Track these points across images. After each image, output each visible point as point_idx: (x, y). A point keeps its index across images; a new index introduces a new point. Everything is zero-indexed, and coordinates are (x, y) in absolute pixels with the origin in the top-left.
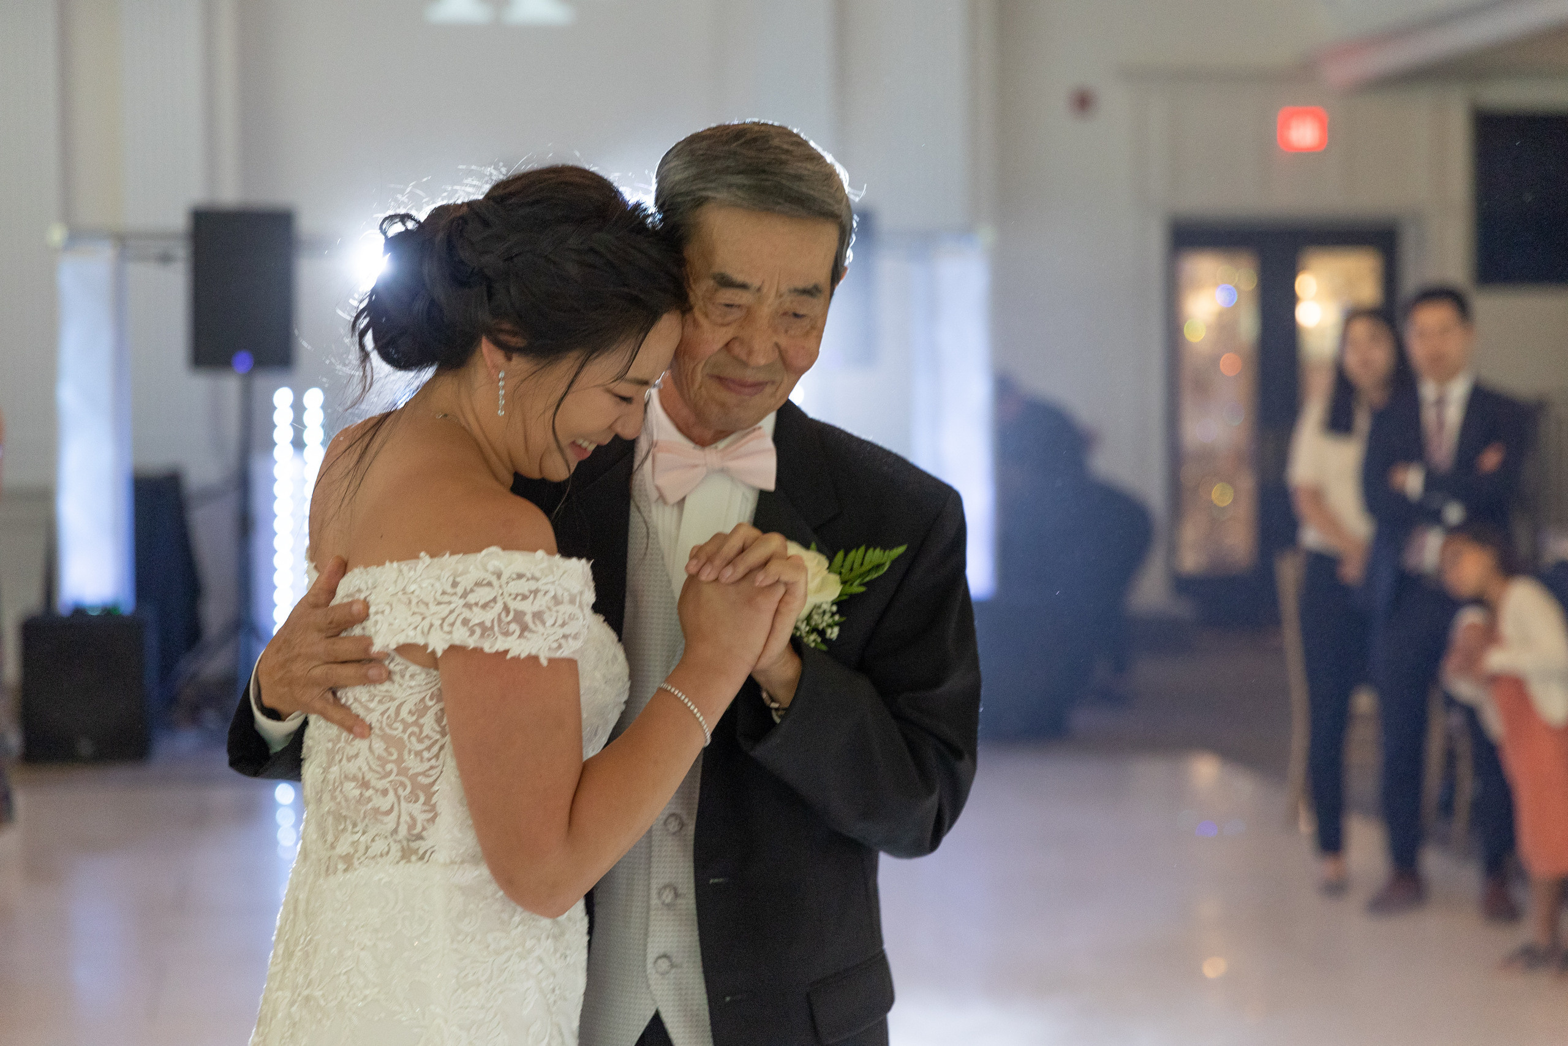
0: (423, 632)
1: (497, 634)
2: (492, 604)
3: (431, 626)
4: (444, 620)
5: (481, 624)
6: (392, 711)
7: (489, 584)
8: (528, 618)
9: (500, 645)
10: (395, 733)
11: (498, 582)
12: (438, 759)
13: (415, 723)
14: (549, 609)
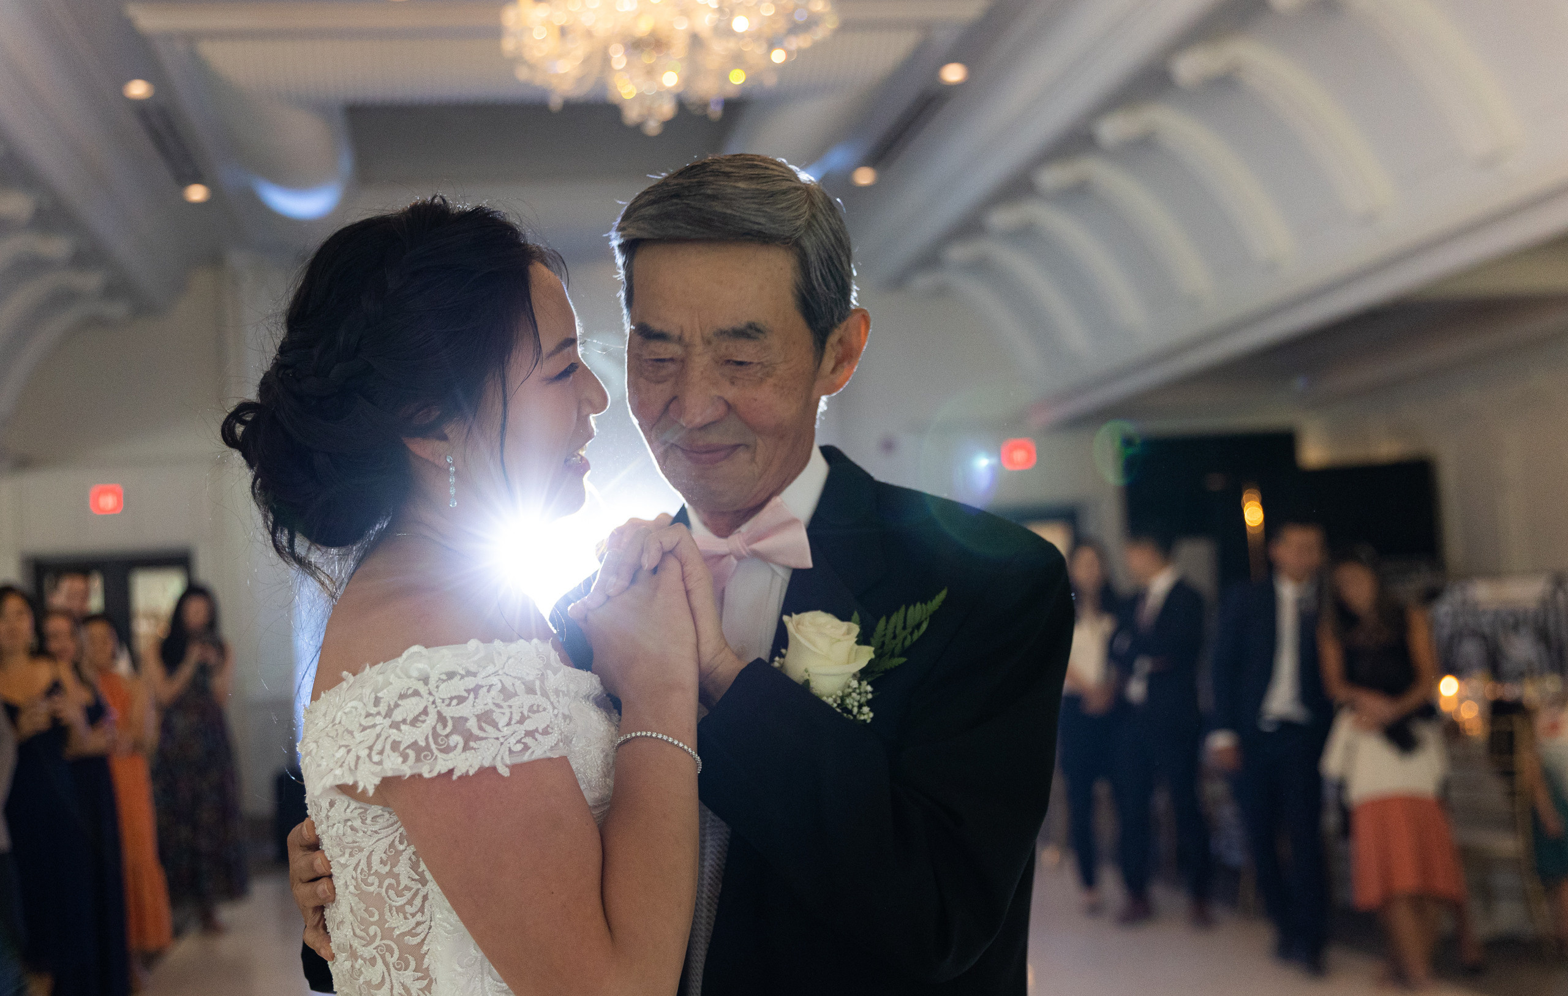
0: (350, 769)
1: (436, 752)
2: (423, 718)
3: (358, 758)
4: (371, 748)
5: (414, 745)
6: (363, 865)
7: (416, 693)
8: (472, 724)
9: (442, 767)
10: (371, 889)
11: (426, 688)
12: (423, 913)
13: (390, 874)
14: (498, 706)
